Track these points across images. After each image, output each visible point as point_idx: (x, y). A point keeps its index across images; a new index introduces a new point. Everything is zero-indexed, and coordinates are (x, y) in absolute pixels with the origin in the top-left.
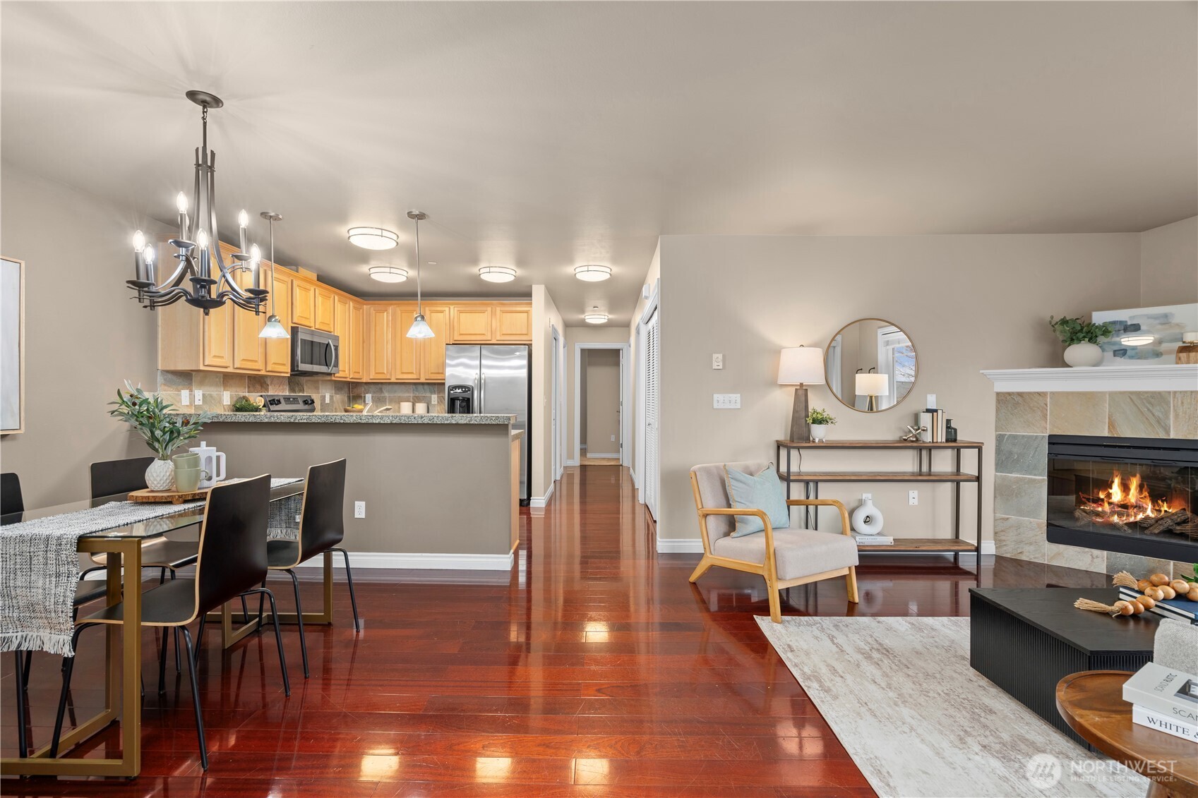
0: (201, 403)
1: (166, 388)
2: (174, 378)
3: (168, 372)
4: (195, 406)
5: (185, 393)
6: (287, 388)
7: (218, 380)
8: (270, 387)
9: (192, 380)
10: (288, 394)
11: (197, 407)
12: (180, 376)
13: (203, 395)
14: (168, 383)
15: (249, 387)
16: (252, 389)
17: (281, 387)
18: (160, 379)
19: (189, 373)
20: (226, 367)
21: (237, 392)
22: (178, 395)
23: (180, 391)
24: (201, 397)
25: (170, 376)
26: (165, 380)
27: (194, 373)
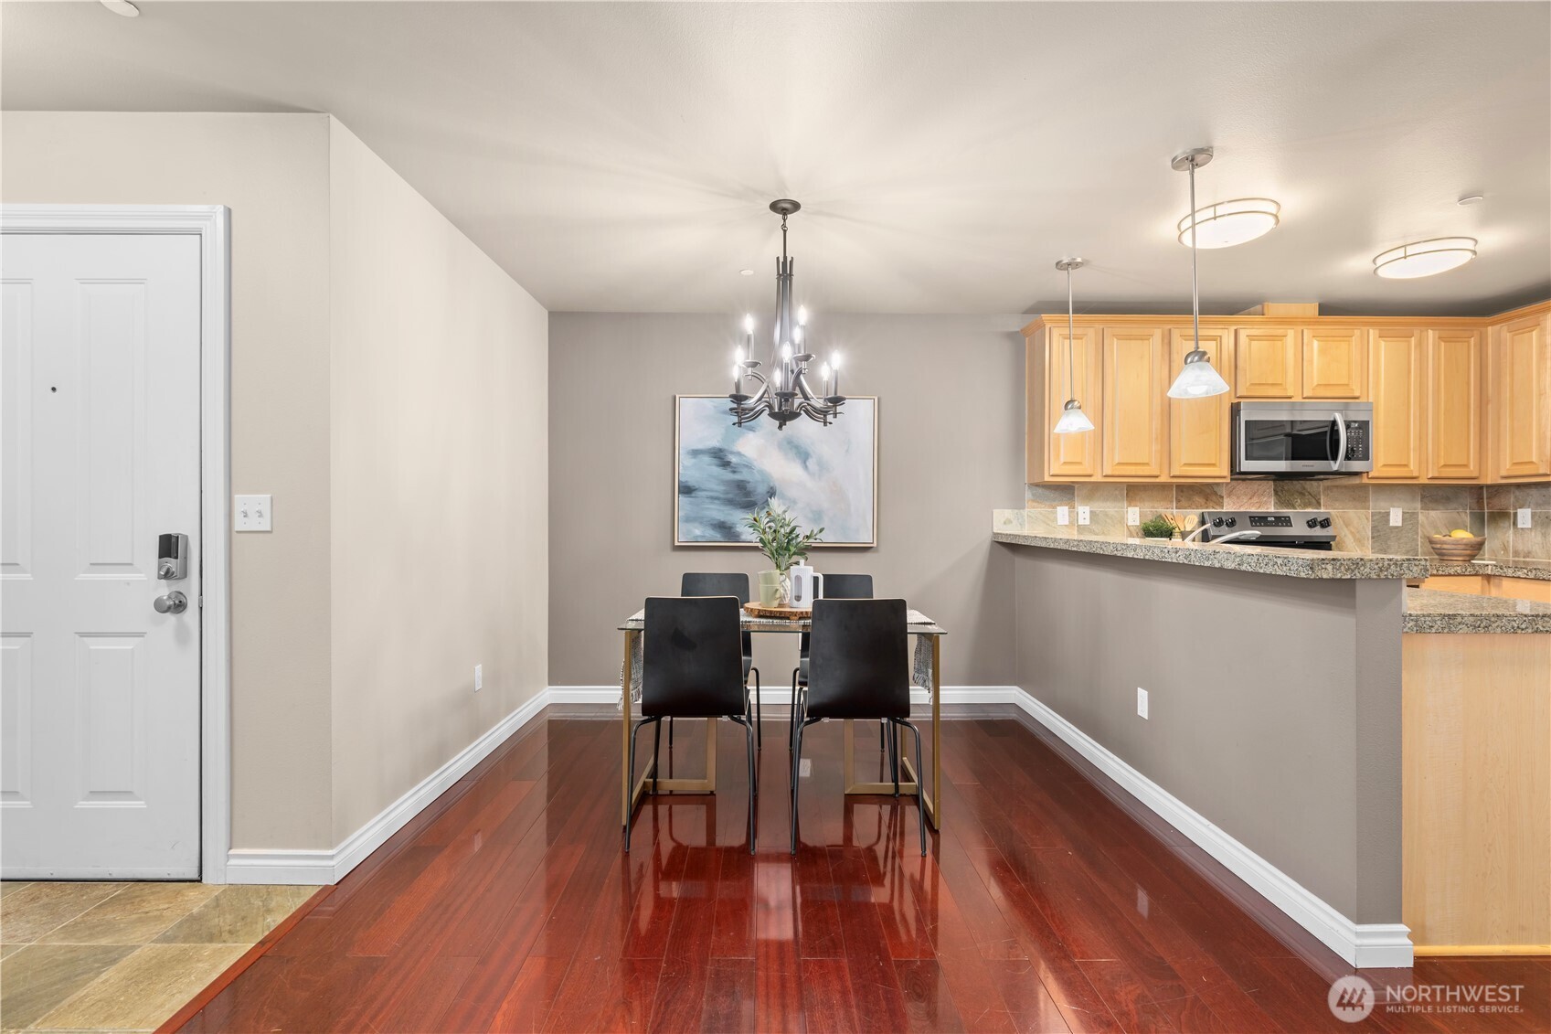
0: (1087, 522)
1: (1035, 504)
2: (1047, 493)
3: (1037, 485)
4: (1078, 526)
5: (1062, 512)
6: (1272, 500)
7: (1117, 492)
8: (1225, 500)
9: (1073, 494)
10: (1272, 510)
11: (1081, 529)
12: (1056, 490)
13: (1091, 512)
14: (1036, 499)
16: (1184, 503)
17: (1255, 499)
18: (1028, 495)
19: (1069, 486)
20: (1090, 476)
21: (1153, 507)
22: (1052, 512)
23: (1054, 507)
24: (1087, 515)
25: (1040, 490)
26: (1033, 495)
27: (1077, 486)
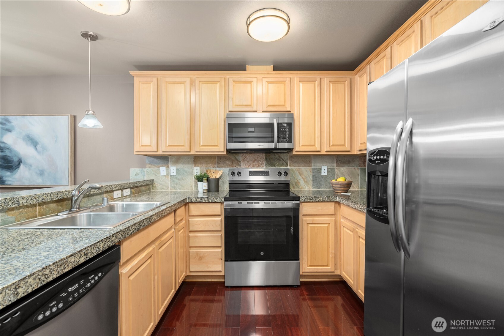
0: (175, 174)
1: (150, 166)
2: (155, 160)
4: (170, 176)
5: (163, 169)
6: (264, 163)
7: (189, 160)
8: (242, 163)
9: (168, 161)
11: (172, 177)
12: (160, 159)
13: (177, 169)
14: (152, 163)
15: (219, 163)
16: (221, 164)
17: (256, 163)
19: (167, 157)
22: (158, 169)
23: (159, 167)
24: (175, 171)
25: (152, 159)
26: (149, 161)
27: (170, 157)
